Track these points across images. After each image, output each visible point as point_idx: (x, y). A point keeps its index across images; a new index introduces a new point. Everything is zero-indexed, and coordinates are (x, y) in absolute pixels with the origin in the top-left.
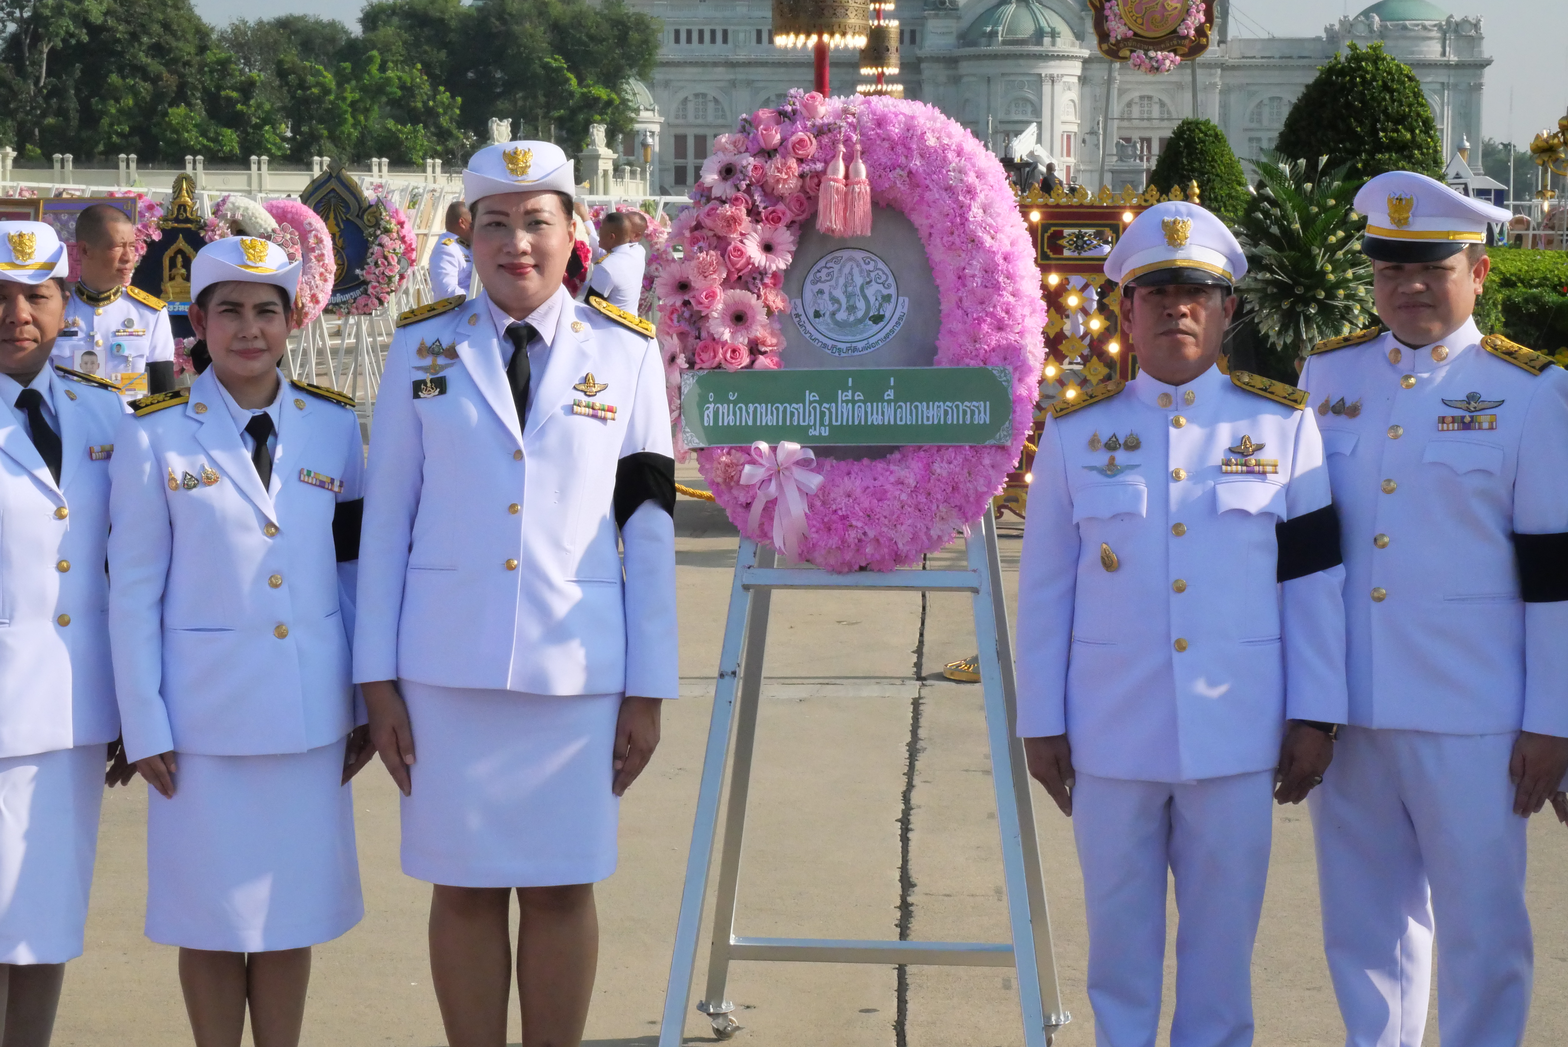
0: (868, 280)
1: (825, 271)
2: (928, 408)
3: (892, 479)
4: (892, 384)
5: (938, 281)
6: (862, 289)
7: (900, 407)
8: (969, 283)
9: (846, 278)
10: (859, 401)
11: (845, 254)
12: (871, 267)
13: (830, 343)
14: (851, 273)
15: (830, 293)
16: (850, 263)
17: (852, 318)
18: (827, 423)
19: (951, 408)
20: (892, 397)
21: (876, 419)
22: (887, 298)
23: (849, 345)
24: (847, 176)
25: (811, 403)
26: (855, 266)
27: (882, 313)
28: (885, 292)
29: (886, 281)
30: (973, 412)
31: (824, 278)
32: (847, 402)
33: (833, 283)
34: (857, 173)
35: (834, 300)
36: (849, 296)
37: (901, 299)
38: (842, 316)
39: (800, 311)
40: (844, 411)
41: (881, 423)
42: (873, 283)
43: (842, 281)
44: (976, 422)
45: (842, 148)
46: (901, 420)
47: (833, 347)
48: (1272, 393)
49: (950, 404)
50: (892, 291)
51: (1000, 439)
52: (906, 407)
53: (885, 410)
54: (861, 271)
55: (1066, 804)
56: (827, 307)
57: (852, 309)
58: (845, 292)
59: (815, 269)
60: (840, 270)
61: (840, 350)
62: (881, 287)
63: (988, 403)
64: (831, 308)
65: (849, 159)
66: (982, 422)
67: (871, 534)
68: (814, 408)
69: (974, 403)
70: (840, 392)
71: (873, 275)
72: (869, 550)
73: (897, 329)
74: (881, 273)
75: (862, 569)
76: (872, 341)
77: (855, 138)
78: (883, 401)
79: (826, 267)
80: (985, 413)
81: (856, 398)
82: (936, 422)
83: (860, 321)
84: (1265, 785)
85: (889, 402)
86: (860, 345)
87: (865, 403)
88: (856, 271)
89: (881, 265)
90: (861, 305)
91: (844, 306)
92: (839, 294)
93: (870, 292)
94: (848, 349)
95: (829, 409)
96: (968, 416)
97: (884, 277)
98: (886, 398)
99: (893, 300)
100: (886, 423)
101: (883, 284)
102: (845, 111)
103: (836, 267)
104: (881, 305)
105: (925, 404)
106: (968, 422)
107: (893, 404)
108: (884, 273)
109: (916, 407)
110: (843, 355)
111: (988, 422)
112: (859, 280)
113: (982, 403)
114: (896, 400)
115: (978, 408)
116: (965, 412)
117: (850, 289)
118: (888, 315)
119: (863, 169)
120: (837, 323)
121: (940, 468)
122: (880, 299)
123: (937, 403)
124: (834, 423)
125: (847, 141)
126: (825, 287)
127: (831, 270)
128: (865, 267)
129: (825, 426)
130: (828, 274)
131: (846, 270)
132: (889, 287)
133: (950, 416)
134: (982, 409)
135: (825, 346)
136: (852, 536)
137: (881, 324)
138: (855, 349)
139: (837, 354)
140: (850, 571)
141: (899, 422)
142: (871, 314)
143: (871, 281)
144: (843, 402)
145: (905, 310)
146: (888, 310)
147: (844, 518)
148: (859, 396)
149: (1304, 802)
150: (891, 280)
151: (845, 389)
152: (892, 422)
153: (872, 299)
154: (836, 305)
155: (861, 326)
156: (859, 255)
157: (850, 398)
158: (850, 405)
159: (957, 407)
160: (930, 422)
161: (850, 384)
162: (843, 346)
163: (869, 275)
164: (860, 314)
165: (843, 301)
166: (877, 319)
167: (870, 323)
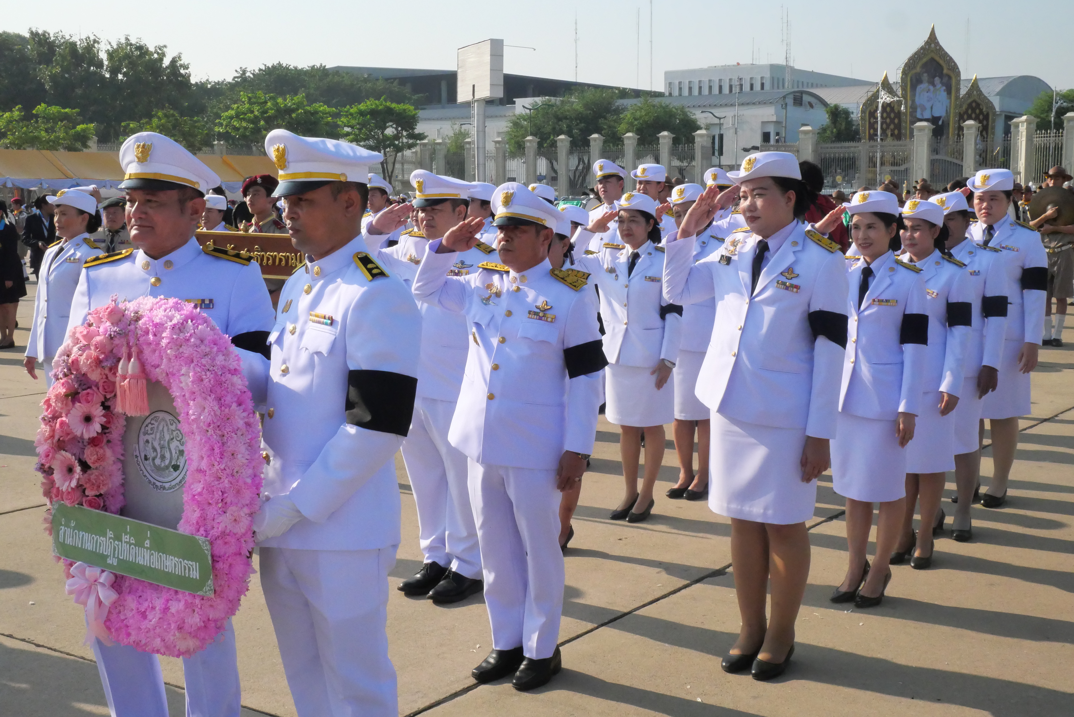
0: (172, 437)
1: (150, 426)
2: (166, 559)
4: (149, 535)
6: (169, 443)
7: (152, 554)
9: (161, 434)
10: (133, 544)
11: (162, 415)
12: (173, 427)
13: (153, 480)
14: (163, 430)
15: (152, 443)
16: (164, 423)
17: (163, 465)
18: (116, 556)
19: (178, 562)
20: (148, 546)
21: (141, 560)
22: (182, 453)
23: (161, 484)
25: (109, 539)
26: (165, 425)
27: (178, 464)
28: (181, 448)
29: (181, 439)
30: (189, 569)
31: (149, 432)
32: (127, 543)
33: (153, 436)
35: (155, 450)
36: (162, 447)
38: (157, 461)
39: (138, 455)
40: (125, 549)
41: (142, 564)
42: (175, 439)
43: (158, 435)
44: (191, 577)
46: (153, 564)
47: (154, 484)
49: (177, 559)
50: (185, 448)
51: (206, 592)
52: (155, 555)
53: (145, 554)
54: (168, 429)
56: (151, 454)
57: (163, 458)
58: (159, 444)
59: (144, 425)
60: (158, 427)
61: (157, 487)
62: (178, 443)
63: (198, 564)
64: (153, 455)
66: (195, 578)
68: (111, 542)
69: (190, 562)
71: (175, 433)
74: (178, 432)
76: (173, 483)
78: (144, 547)
79: (150, 423)
80: (196, 571)
81: (131, 542)
82: (170, 571)
83: (167, 467)
85: (147, 548)
86: (168, 485)
87: (135, 546)
88: (165, 429)
89: (179, 426)
90: (168, 455)
91: (159, 454)
92: (156, 444)
93: (173, 446)
95: (118, 545)
96: (187, 571)
97: (180, 436)
98: (146, 546)
99: (185, 454)
100: (145, 564)
101: (180, 441)
103: (156, 424)
104: (178, 457)
105: (165, 555)
106: (187, 576)
107: (149, 551)
108: (181, 433)
109: (161, 557)
110: (158, 491)
111: (198, 578)
112: (167, 437)
113: (194, 563)
115: (192, 566)
116: (185, 567)
117: (162, 442)
118: (181, 466)
120: (156, 466)
122: (177, 452)
123: (171, 557)
124: (120, 557)
126: (149, 438)
127: (153, 426)
128: (170, 426)
129: (116, 558)
130: (152, 429)
131: (160, 428)
132: (182, 444)
133: (177, 568)
134: (194, 567)
135: (150, 482)
137: (178, 472)
138: (164, 488)
139: (156, 490)
141: (151, 566)
142: (172, 463)
143: (172, 439)
144: (125, 542)
146: (181, 462)
150: (184, 439)
151: (126, 533)
152: (148, 565)
153: (174, 452)
154: (155, 453)
155: (167, 472)
156: (168, 418)
157: (128, 540)
158: (128, 546)
159: (181, 562)
160: (167, 570)
161: (128, 530)
162: (159, 484)
163: (172, 433)
164: (167, 462)
165: (159, 450)
166: (176, 468)
167: (172, 470)
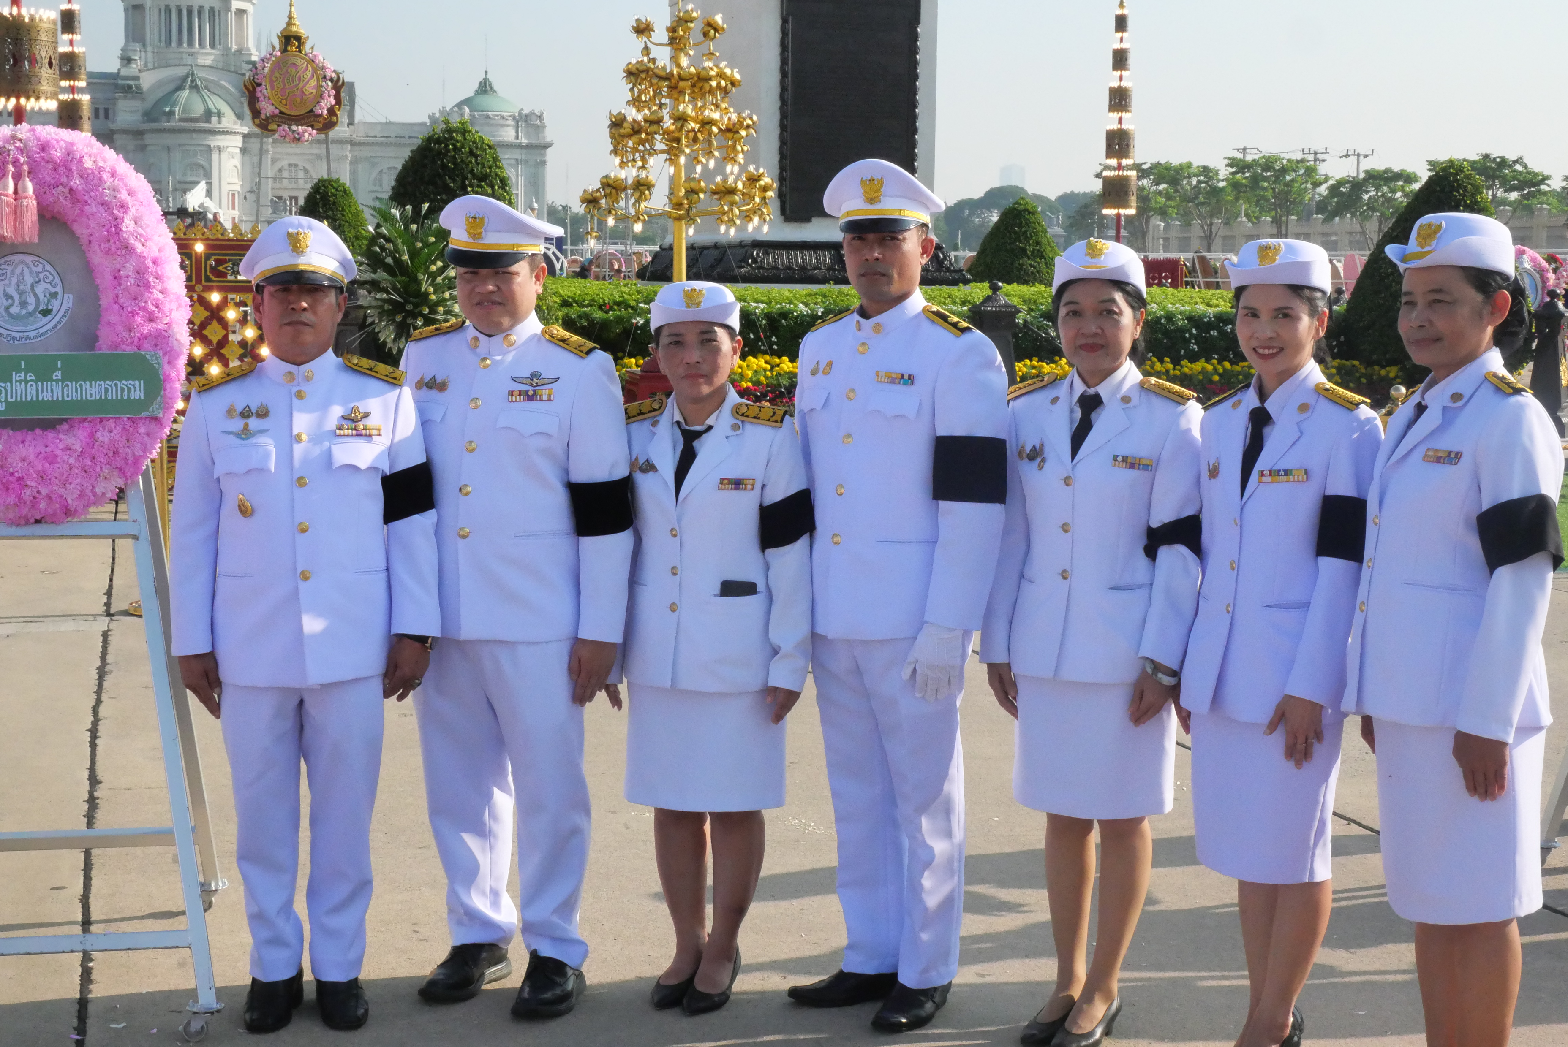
0: (37, 279)
2: (91, 386)
3: (61, 446)
4: (59, 366)
5: (98, 281)
6: (32, 286)
7: (67, 385)
8: (123, 281)
9: (18, 278)
10: (31, 380)
11: (17, 258)
12: (40, 269)
14: (22, 274)
15: (5, 291)
16: (21, 266)
17: (24, 312)
18: (3, 399)
19: (111, 386)
20: (59, 377)
21: (46, 396)
22: (54, 295)
23: (22, 334)
24: (16, 192)
26: (25, 268)
27: (50, 307)
28: (53, 290)
29: (53, 281)
30: (129, 390)
32: (20, 382)
33: (7, 282)
34: (25, 189)
35: (8, 297)
36: (21, 293)
37: (66, 296)
38: (15, 310)
40: (18, 389)
41: (50, 399)
42: (42, 282)
43: (14, 281)
44: (132, 398)
45: (11, 168)
46: (68, 396)
47: (9, 335)
48: (377, 372)
49: (110, 383)
50: (59, 289)
51: (153, 412)
52: (72, 385)
53: (54, 388)
54: (31, 272)
55: (215, 709)
57: (23, 304)
58: (18, 290)
60: (13, 272)
61: (14, 338)
62: (48, 286)
63: (142, 382)
65: (17, 177)
66: (137, 398)
67: (44, 492)
69: (131, 382)
70: (14, 373)
71: (41, 276)
72: (43, 505)
73: (64, 321)
74: (48, 274)
75: (38, 521)
76: (41, 331)
77: (22, 160)
78: (52, 380)
80: (140, 390)
81: (29, 378)
82: (98, 398)
83: (30, 314)
84: (377, 687)
85: (57, 381)
86: (32, 334)
87: (36, 382)
88: (26, 272)
89: (48, 267)
90: (32, 300)
91: (17, 302)
92: (12, 291)
93: (39, 290)
94: (21, 338)
95: (5, 388)
96: (126, 393)
97: (51, 278)
98: (54, 378)
99: (60, 296)
100: (55, 399)
101: (50, 283)
102: (13, 137)
103: (9, 269)
104: (49, 301)
105: (88, 383)
106: (126, 397)
107: (60, 383)
108: (51, 274)
109: (81, 386)
110: (17, 342)
111: (142, 398)
112: (29, 280)
113: (137, 382)
114: (63, 380)
115: (133, 386)
116: (122, 390)
117: (21, 287)
118: (55, 310)
119: (30, 186)
120: (10, 315)
121: (103, 436)
122: (48, 295)
123: (98, 383)
124: (10, 399)
125: (15, 163)
127: (4, 271)
128: (33, 268)
129: (2, 402)
130: (3, 274)
131: (18, 271)
132: (55, 286)
133: (110, 393)
134: (137, 387)
136: (27, 494)
137: (50, 317)
138: (28, 338)
139: (11, 342)
140: (27, 523)
141: (66, 398)
142: (41, 308)
143: (40, 281)
144: (17, 381)
145: (70, 305)
146: (55, 305)
147: (20, 479)
148: (31, 376)
149: (409, 699)
150: (57, 280)
151: (19, 370)
152: (60, 399)
153: (41, 296)
154: (10, 301)
155: (32, 318)
156: (29, 259)
157: (23, 378)
158: (23, 384)
159: (116, 385)
160: (93, 398)
161: (23, 367)
162: (17, 335)
163: (37, 276)
164: (31, 308)
165: (16, 296)
166: (46, 312)
167: (40, 315)
